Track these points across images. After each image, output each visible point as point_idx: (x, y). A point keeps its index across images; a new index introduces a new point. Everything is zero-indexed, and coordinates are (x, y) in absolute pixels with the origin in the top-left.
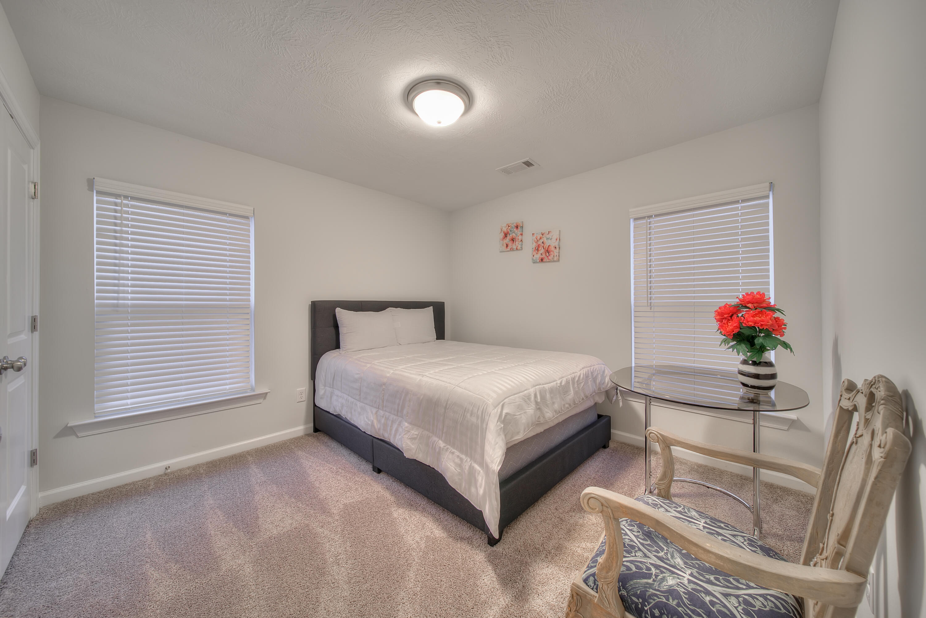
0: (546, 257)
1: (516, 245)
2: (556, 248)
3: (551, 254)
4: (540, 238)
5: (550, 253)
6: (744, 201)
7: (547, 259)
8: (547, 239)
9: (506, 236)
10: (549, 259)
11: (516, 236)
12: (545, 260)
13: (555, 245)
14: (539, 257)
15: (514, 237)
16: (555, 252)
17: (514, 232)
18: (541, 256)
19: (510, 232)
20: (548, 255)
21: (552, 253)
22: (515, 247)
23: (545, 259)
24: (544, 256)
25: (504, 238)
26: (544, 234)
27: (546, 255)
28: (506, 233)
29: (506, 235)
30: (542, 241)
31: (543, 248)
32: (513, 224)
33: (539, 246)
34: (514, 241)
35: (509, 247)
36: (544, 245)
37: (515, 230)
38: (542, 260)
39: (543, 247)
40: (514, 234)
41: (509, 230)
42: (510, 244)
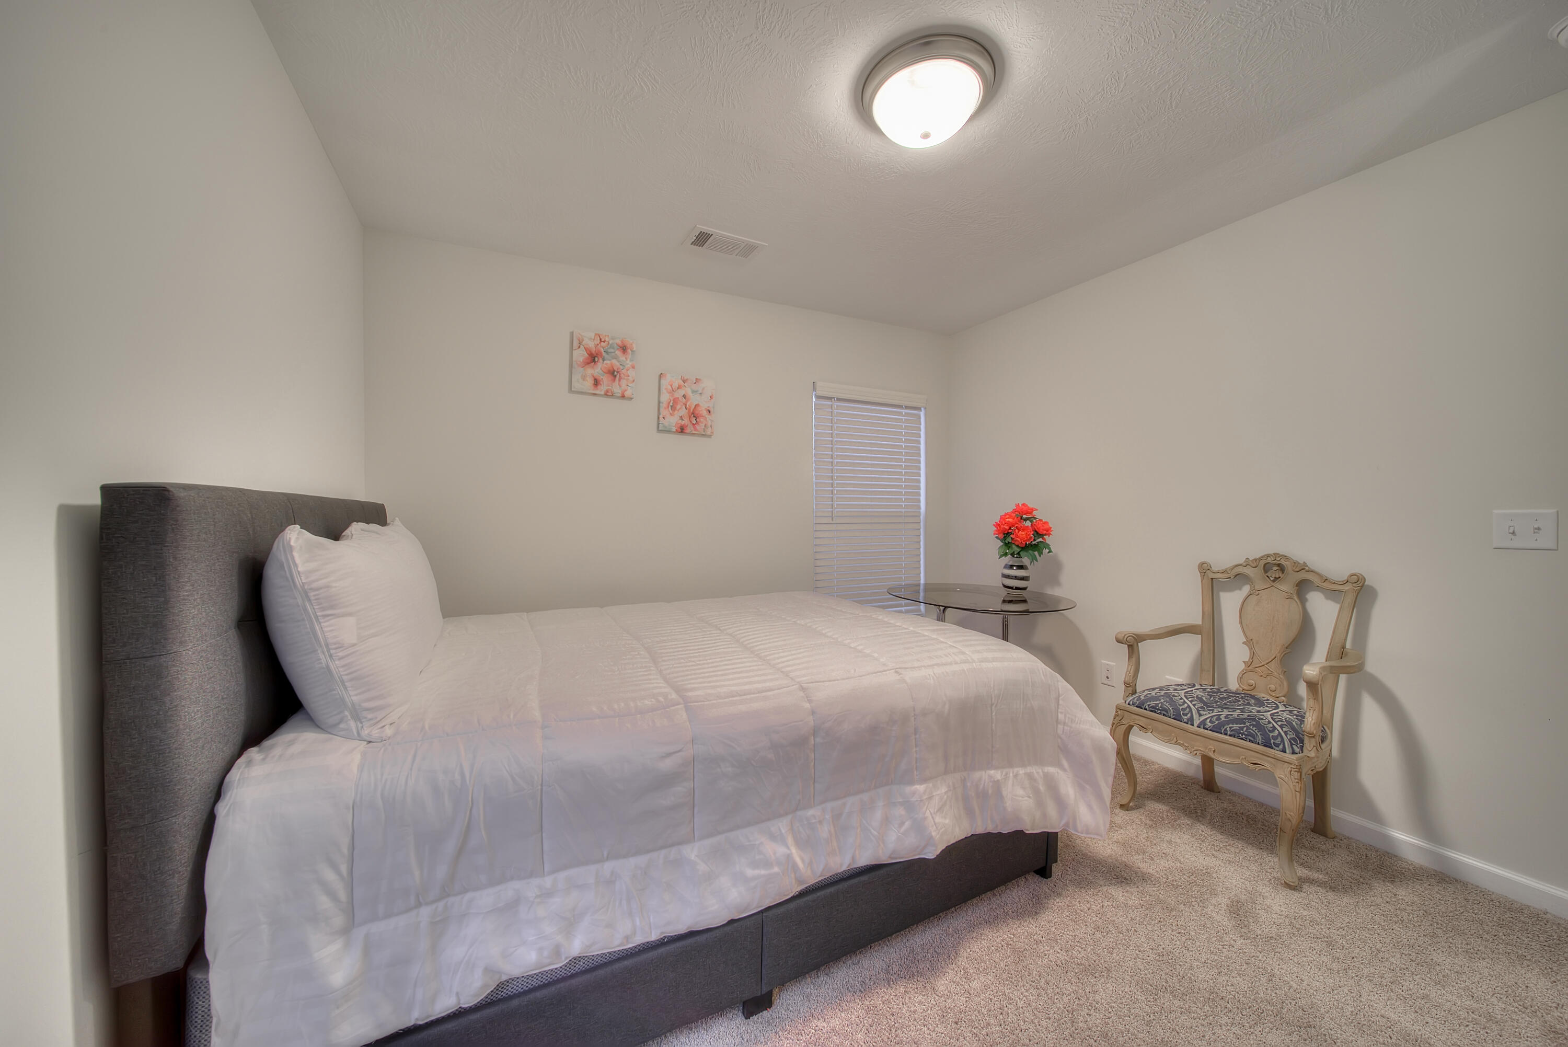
0: (690, 425)
1: (620, 386)
2: (709, 412)
3: (700, 422)
4: (679, 387)
5: (698, 420)
6: (907, 407)
7: (693, 429)
8: (693, 392)
9: (594, 361)
10: (696, 430)
11: (621, 367)
12: (688, 430)
13: (708, 407)
14: (677, 423)
15: (615, 369)
16: (708, 419)
17: (616, 358)
18: (680, 421)
19: (604, 354)
20: (694, 422)
21: (702, 420)
22: (617, 390)
23: (688, 428)
24: (686, 421)
25: (588, 364)
26: (687, 379)
27: (691, 422)
28: (593, 352)
29: (593, 358)
30: (682, 392)
31: (684, 407)
32: (613, 339)
33: (676, 401)
34: (615, 376)
35: (602, 389)
36: (687, 402)
37: (618, 353)
38: (682, 430)
39: (686, 405)
40: (614, 361)
41: (602, 350)
42: (605, 380)
